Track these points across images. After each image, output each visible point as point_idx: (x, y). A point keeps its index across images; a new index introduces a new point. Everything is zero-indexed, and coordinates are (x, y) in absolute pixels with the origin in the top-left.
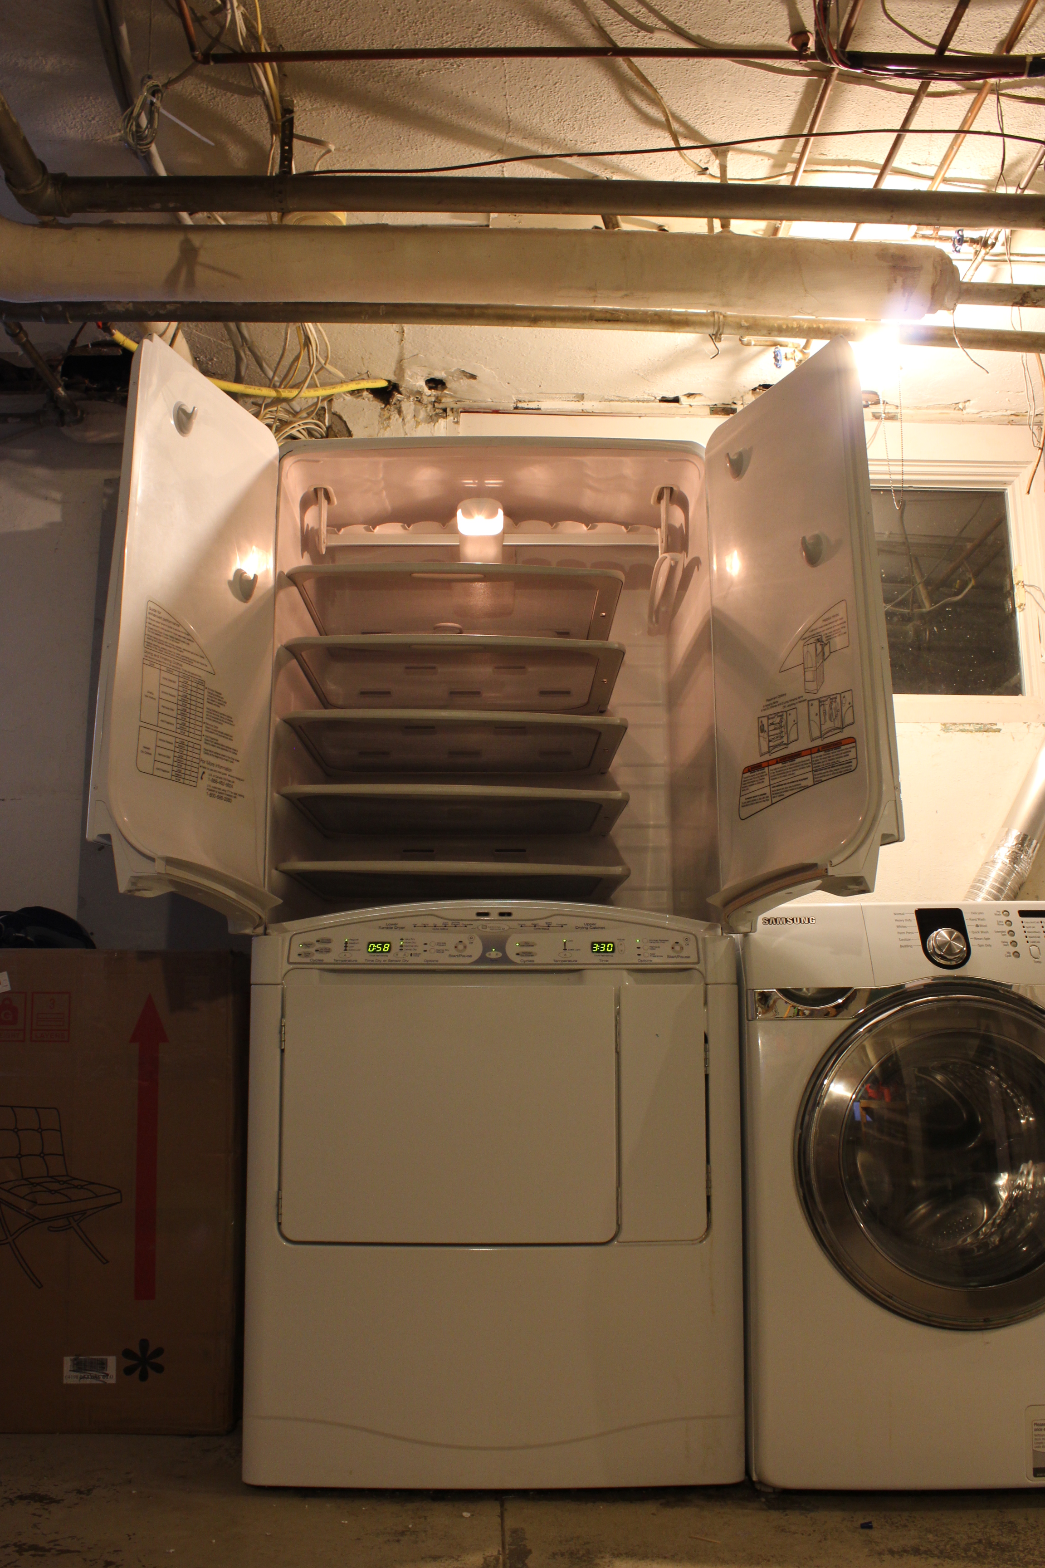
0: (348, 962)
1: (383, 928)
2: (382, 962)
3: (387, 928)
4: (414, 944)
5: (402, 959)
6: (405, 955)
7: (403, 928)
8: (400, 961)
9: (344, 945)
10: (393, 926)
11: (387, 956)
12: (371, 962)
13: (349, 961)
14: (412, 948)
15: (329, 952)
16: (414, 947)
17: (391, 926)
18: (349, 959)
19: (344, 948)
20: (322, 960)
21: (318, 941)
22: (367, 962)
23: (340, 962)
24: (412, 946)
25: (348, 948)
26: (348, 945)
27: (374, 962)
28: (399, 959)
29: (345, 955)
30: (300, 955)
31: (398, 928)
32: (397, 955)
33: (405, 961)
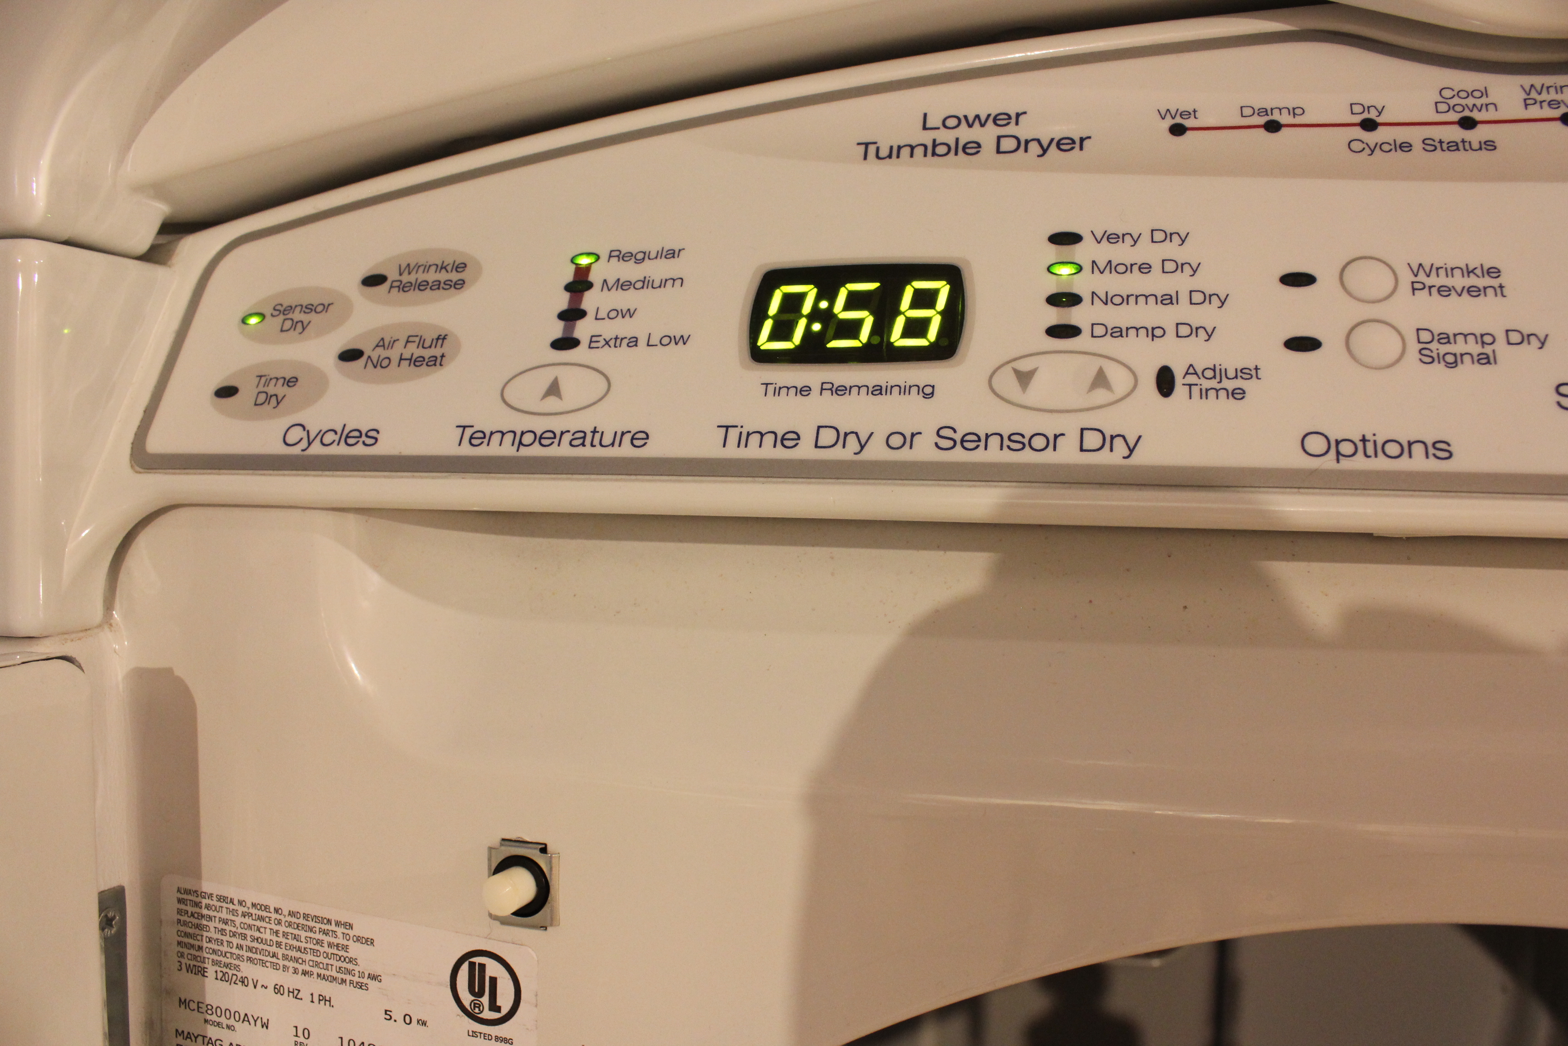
0: (564, 450)
1: (895, 152)
2: (876, 451)
3: (932, 150)
4: (1181, 283)
5: (1070, 426)
6: (1100, 380)
7: (1065, 144)
8: (1053, 441)
9: (563, 301)
10: (987, 135)
11: (928, 393)
12: (769, 451)
13: (580, 438)
14: (1166, 316)
15: (436, 362)
16: (1183, 312)
17: (965, 134)
18: (584, 422)
19: (557, 330)
20: (372, 436)
21: (373, 281)
22: (732, 452)
23: (507, 449)
24: (1169, 300)
25: (583, 329)
26: (590, 301)
27: (805, 451)
28: (1050, 425)
29: (554, 390)
30: (226, 392)
31: (1022, 145)
32: (1024, 378)
33: (1108, 441)
